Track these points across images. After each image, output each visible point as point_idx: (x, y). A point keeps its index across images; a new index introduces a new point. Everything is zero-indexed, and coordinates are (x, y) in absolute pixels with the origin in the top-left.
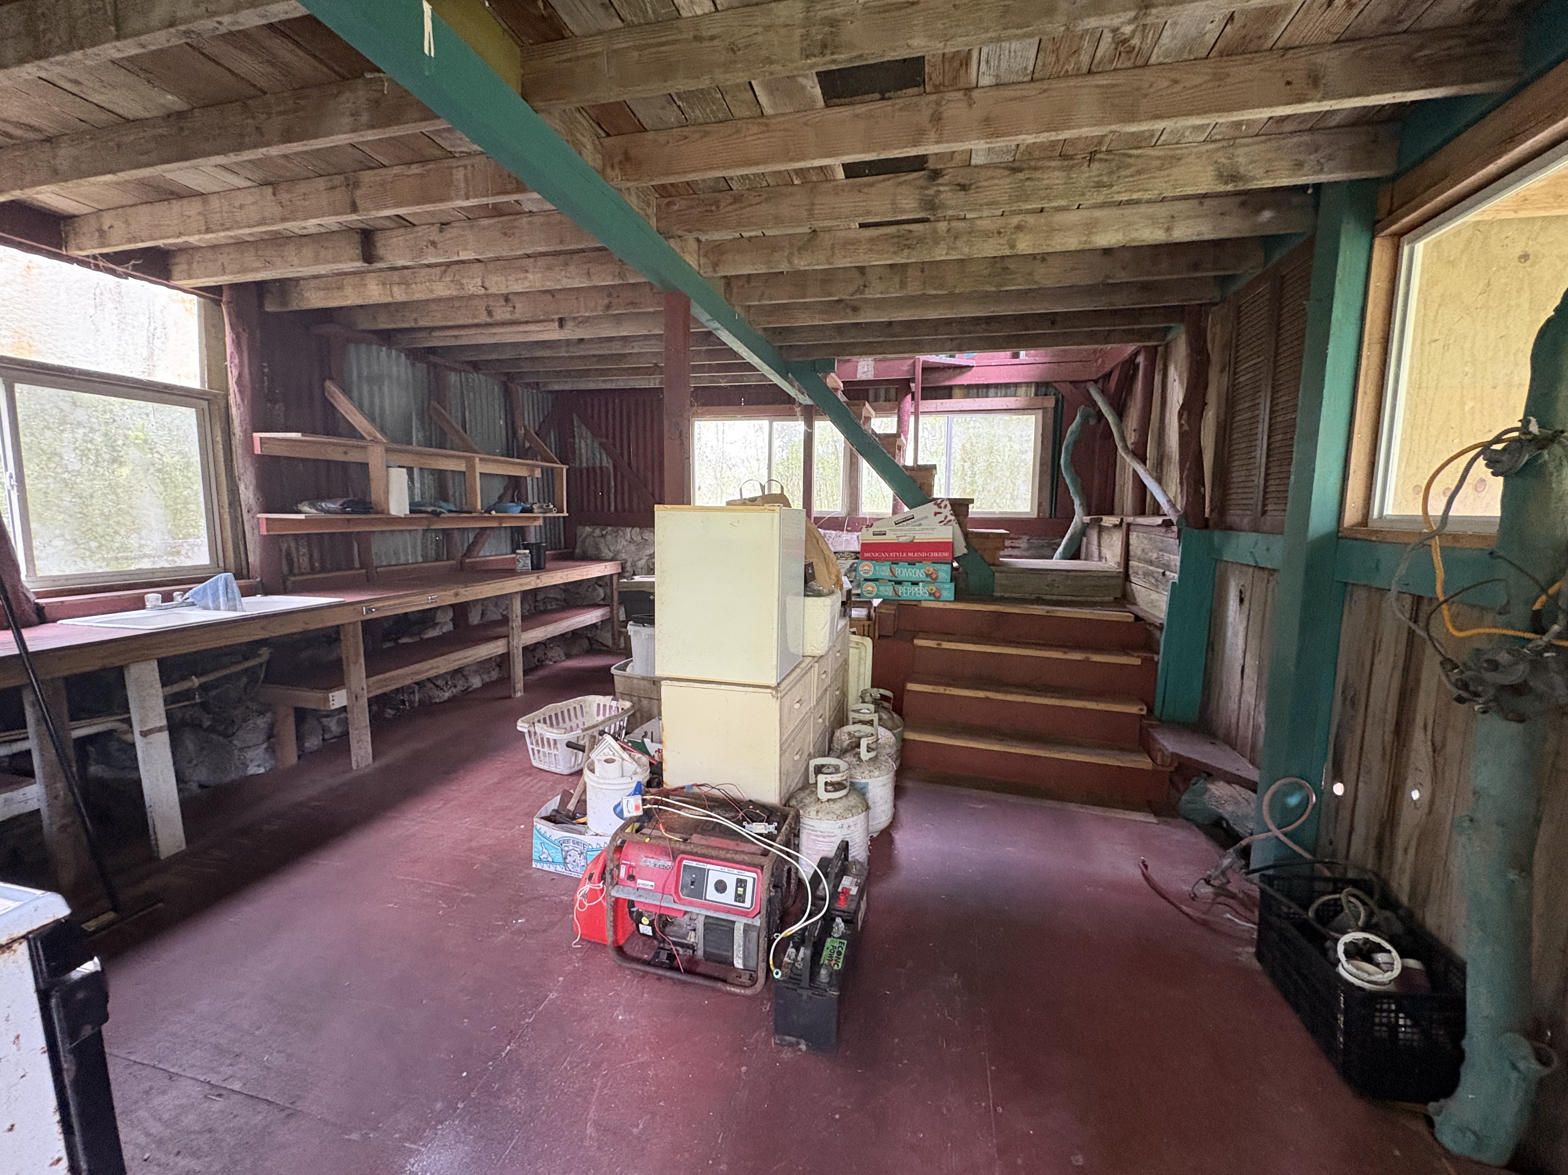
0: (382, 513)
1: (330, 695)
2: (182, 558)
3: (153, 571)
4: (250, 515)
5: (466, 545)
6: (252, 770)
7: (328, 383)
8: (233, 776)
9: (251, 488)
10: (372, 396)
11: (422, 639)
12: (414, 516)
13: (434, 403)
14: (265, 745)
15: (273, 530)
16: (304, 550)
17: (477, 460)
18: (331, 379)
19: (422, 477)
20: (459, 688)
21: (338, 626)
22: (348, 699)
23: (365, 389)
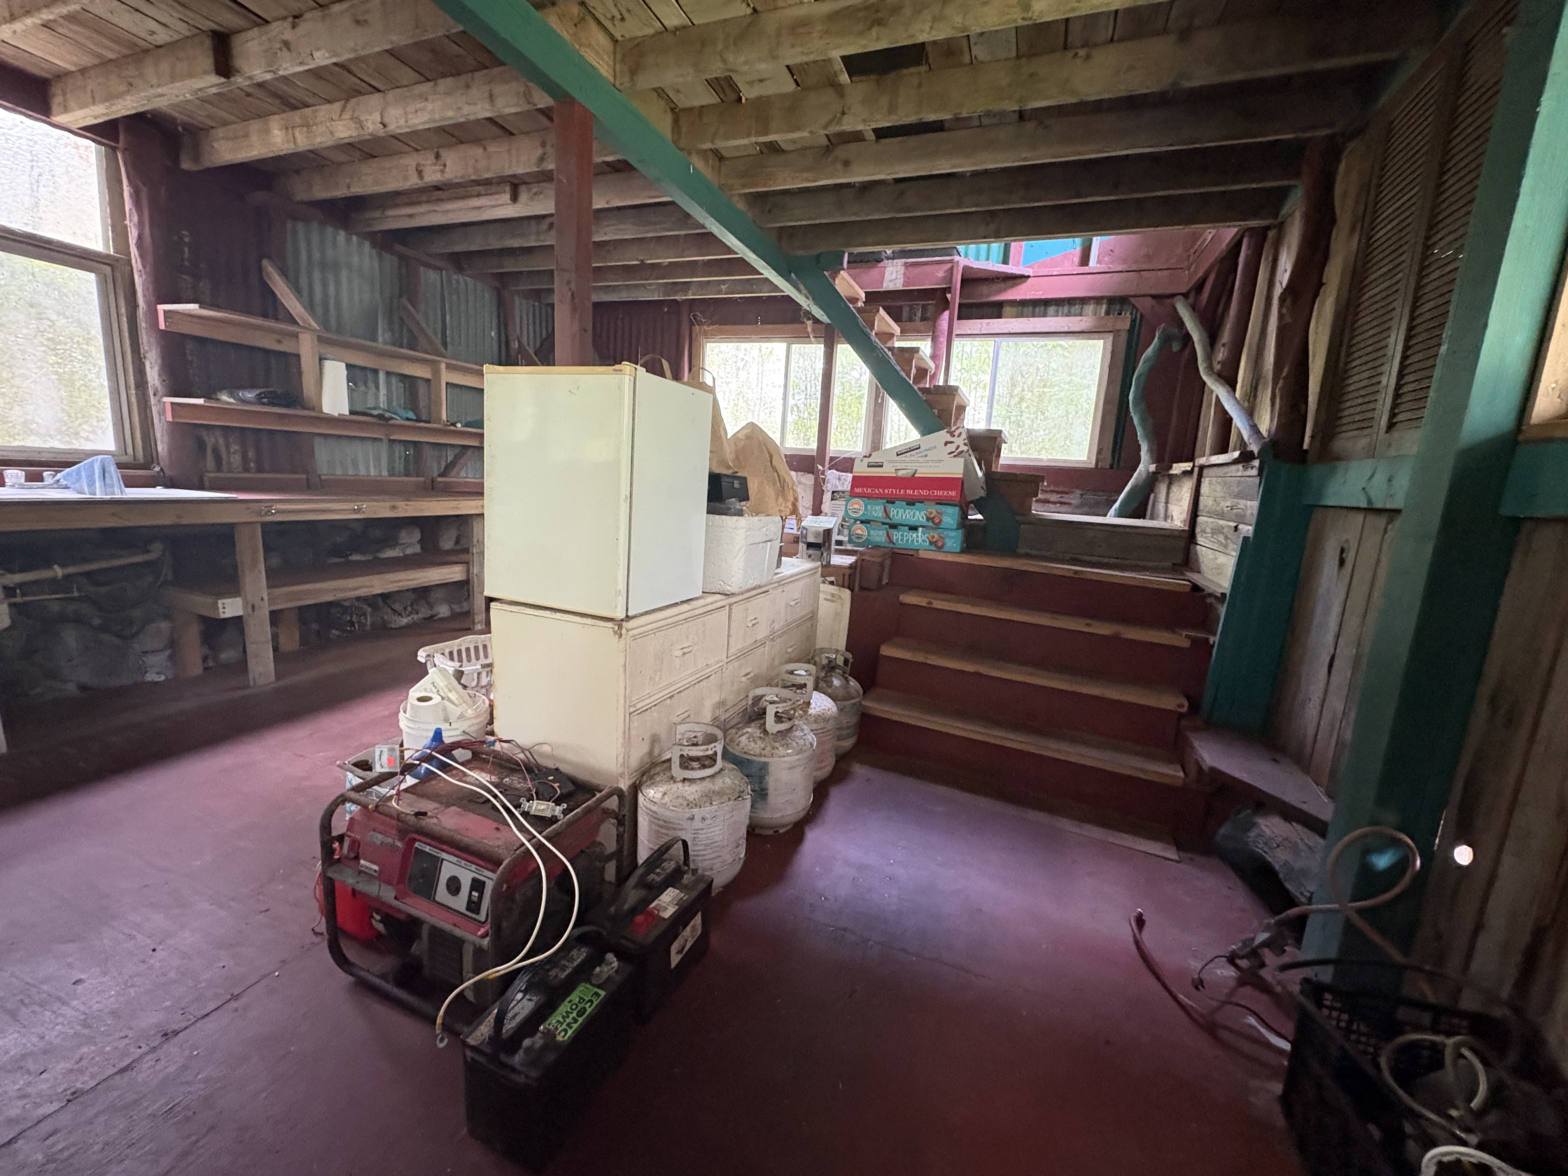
0: (313, 409)
1: (220, 602)
2: (82, 441)
3: (40, 451)
4: (157, 398)
5: (443, 464)
6: (151, 677)
7: (265, 263)
8: (125, 680)
9: (156, 368)
10: (325, 285)
11: (377, 558)
12: (355, 417)
13: (404, 301)
14: (168, 652)
15: (180, 417)
16: (235, 447)
17: (443, 366)
18: (270, 258)
19: (388, 383)
20: (421, 616)
21: (233, 524)
22: (244, 609)
23: (317, 276)
